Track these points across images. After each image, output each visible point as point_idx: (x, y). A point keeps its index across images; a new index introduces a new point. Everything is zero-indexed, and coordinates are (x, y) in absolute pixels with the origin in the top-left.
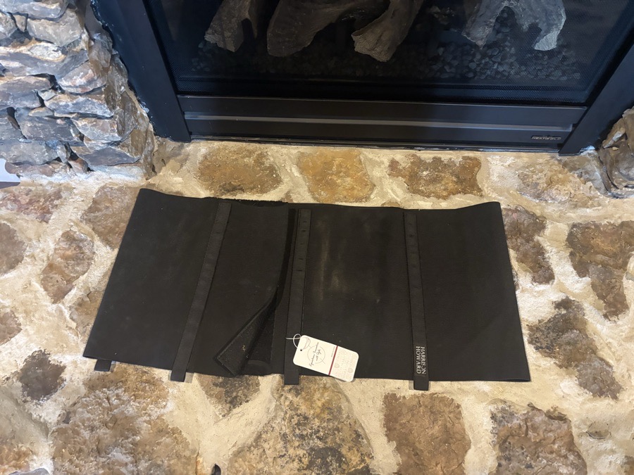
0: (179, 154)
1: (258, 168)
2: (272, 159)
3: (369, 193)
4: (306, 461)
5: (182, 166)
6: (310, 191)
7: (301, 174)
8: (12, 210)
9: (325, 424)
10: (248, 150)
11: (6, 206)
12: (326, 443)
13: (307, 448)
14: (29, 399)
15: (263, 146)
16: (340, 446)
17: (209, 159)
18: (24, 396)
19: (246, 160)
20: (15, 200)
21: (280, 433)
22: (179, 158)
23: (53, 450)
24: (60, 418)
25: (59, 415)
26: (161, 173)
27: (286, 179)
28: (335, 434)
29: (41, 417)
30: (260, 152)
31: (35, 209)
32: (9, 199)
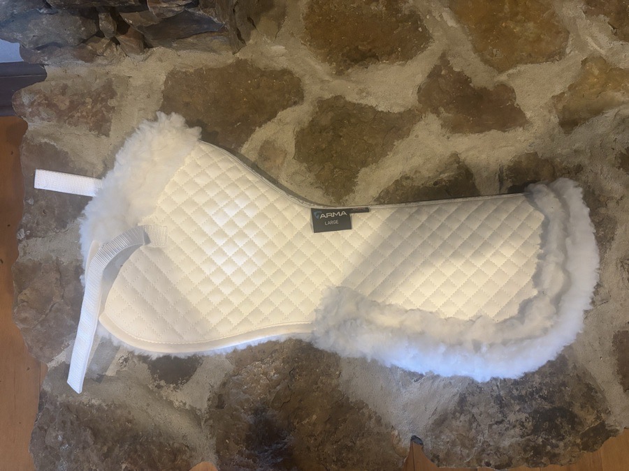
0: (272, 6)
1: (394, 19)
3: (563, 45)
4: (529, 425)
5: (279, 26)
6: (476, 50)
7: (458, 21)
8: (49, 120)
9: (548, 380)
11: (39, 115)
12: (552, 402)
13: (529, 411)
14: (162, 383)
16: (570, 404)
18: (155, 380)
19: (373, 7)
20: (50, 105)
21: (492, 396)
23: (213, 441)
24: (210, 402)
25: (209, 400)
26: (251, 41)
27: (437, 34)
28: (561, 391)
29: (185, 404)
31: (83, 117)
32: (40, 104)
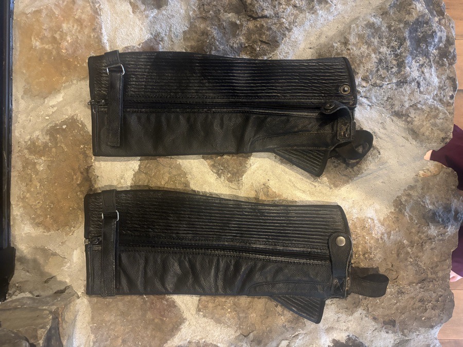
0: (35, 261)
1: (54, 150)
2: (37, 133)
5: (54, 254)
10: (24, 167)
12: (405, 39)
15: (15, 149)
17: (42, 219)
19: (41, 168)
22: (41, 260)
27: (69, 112)
30: (26, 151)
